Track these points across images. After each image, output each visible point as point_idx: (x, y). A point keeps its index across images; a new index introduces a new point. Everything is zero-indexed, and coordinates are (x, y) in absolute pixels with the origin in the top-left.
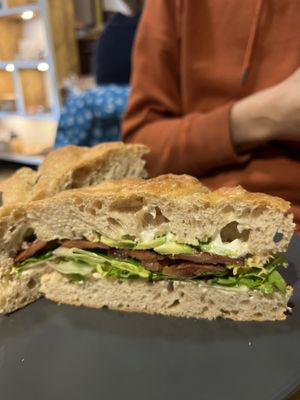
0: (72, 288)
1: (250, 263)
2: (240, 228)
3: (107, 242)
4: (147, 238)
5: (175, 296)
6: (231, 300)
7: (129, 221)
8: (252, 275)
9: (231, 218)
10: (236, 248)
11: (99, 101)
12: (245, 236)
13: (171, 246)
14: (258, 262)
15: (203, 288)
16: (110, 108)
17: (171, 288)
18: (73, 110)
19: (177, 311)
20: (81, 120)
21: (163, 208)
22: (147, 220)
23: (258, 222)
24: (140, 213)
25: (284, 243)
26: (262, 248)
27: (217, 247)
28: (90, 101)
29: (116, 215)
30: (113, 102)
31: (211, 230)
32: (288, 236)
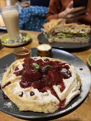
0: (60, 40)
1: (85, 34)
2: (84, 30)
3: (66, 32)
4: (72, 31)
5: (74, 40)
6: (82, 40)
7: (70, 29)
8: (85, 36)
9: (83, 28)
10: (83, 32)
11: (33, 10)
12: (84, 31)
13: (75, 32)
14: (86, 34)
15: (78, 38)
16: (37, 12)
17: (74, 39)
18: (25, 13)
19: (74, 42)
20: (27, 16)
21: (75, 27)
22: (72, 29)
23: (86, 29)
24: (71, 28)
25: (89, 31)
26: (86, 32)
27: (81, 32)
28: (30, 10)
29: (68, 28)
30: (38, 11)
31: (81, 30)
32: (90, 30)
